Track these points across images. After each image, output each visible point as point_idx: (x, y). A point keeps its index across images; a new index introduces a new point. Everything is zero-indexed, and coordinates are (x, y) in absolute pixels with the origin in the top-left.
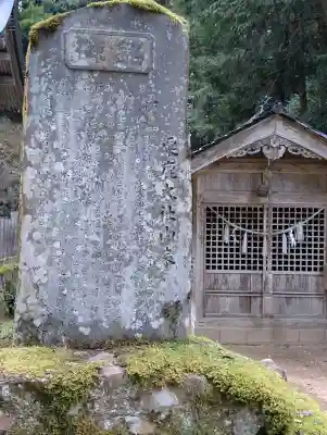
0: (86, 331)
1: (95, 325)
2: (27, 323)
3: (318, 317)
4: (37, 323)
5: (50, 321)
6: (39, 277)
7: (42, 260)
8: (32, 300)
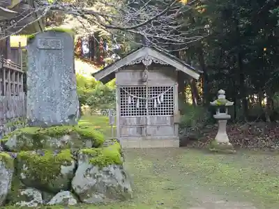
0: (46, 123)
1: (49, 122)
2: (30, 121)
3: (171, 135)
4: (33, 121)
5: (36, 121)
6: (33, 108)
7: (33, 103)
8: (31, 115)
